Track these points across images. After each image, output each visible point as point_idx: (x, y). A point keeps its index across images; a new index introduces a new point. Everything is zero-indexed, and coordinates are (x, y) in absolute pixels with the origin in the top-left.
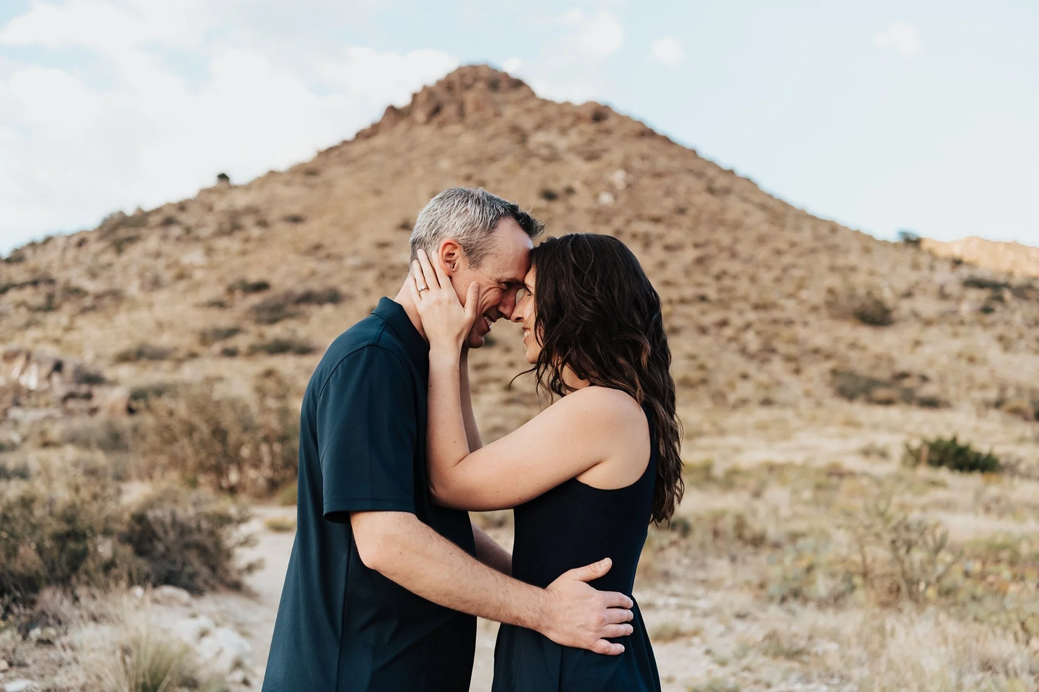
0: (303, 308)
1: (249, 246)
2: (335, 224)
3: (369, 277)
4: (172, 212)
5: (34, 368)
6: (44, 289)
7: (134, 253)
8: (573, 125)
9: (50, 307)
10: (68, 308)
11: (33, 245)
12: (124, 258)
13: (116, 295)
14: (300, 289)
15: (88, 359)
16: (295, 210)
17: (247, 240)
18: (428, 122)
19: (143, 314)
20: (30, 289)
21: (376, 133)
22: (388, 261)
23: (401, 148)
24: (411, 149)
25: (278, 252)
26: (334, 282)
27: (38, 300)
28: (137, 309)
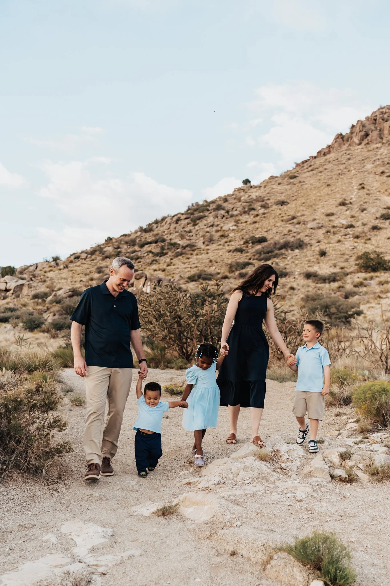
0: (283, 251)
1: (258, 218)
2: (302, 204)
3: (320, 233)
4: (220, 202)
5: (148, 284)
6: (160, 244)
7: (202, 224)
9: (162, 254)
10: (170, 254)
11: (156, 222)
12: (197, 227)
13: (192, 246)
14: (282, 241)
15: (176, 279)
16: (282, 198)
17: (257, 216)
18: (360, 144)
19: (204, 256)
20: (154, 245)
21: (329, 152)
22: (332, 224)
23: (344, 159)
24: (349, 159)
25: (272, 221)
26: (301, 236)
27: (157, 250)
28: (201, 254)
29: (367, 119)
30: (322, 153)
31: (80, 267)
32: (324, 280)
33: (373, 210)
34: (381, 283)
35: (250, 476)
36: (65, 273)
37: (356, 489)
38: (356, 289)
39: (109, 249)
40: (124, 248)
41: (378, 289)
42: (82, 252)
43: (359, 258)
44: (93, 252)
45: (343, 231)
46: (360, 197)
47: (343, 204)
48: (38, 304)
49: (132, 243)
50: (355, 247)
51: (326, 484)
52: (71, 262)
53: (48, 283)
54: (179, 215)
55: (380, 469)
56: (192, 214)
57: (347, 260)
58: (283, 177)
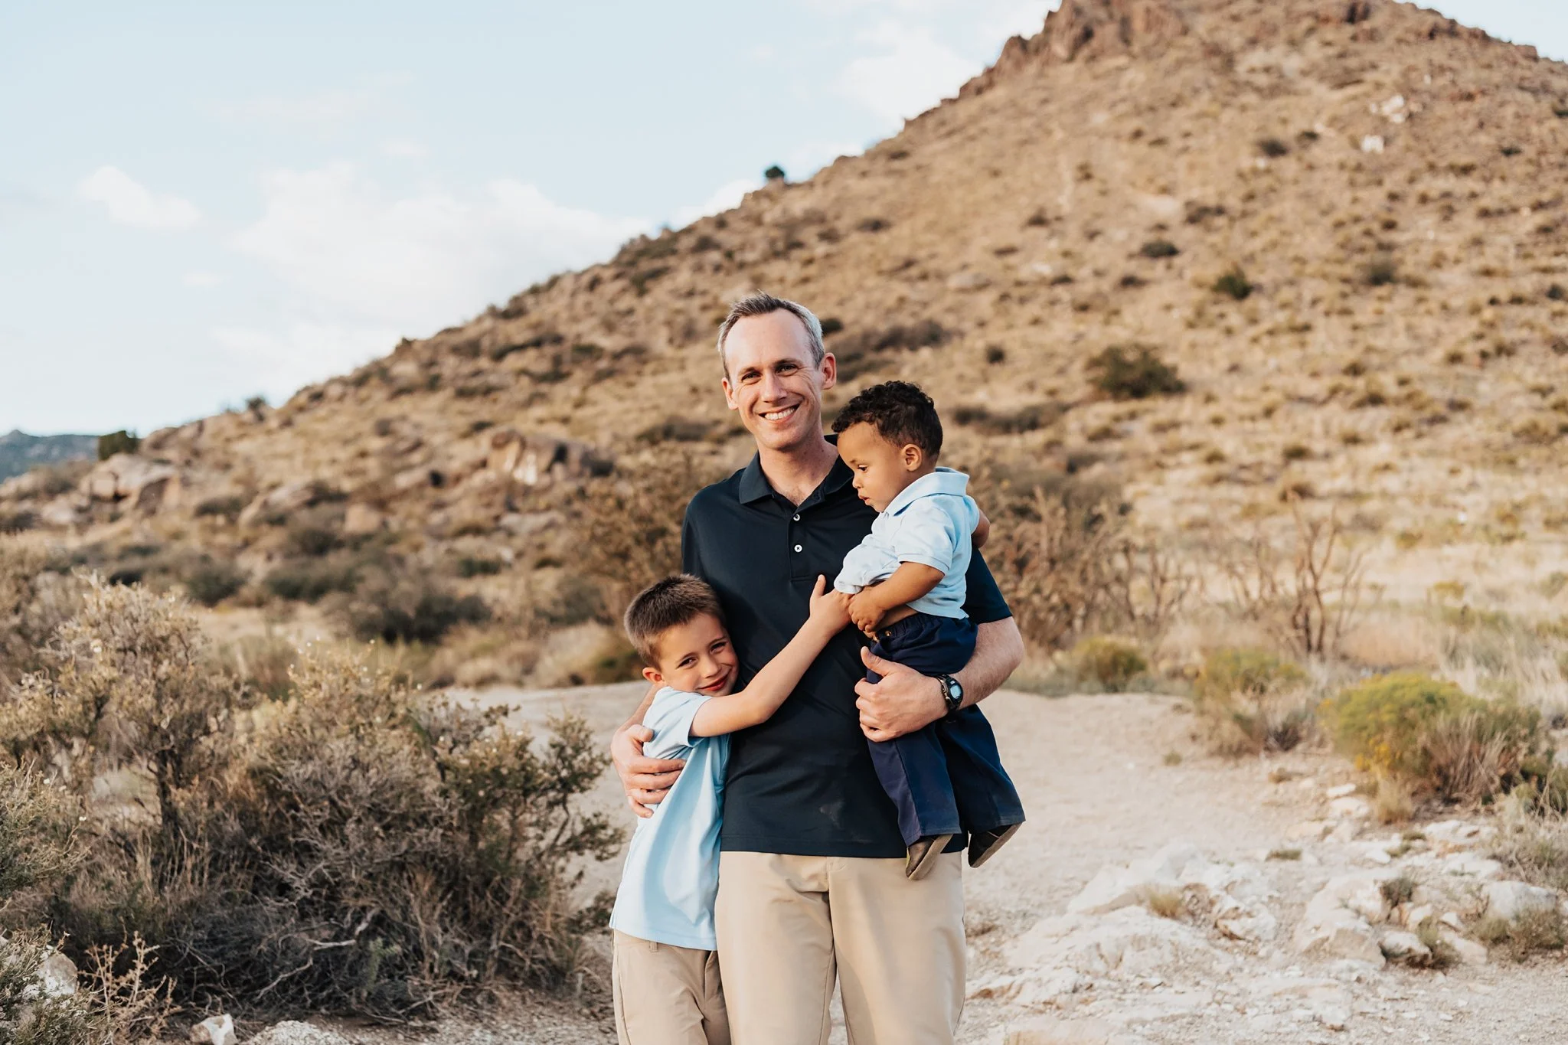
0: (888, 354)
1: (812, 270)
2: (931, 226)
3: (985, 302)
4: (708, 231)
5: (530, 457)
6: (549, 350)
7: (660, 292)
8: (1311, 31)
9: (556, 376)
10: (579, 375)
11: (535, 291)
12: (648, 300)
13: (638, 353)
14: (883, 328)
15: (602, 442)
16: (875, 211)
17: (809, 262)
18: (1071, 59)
19: (673, 377)
20: (532, 353)
21: (991, 84)
22: (1013, 276)
23: (1031, 102)
24: (1045, 101)
25: (851, 276)
26: (934, 312)
27: (542, 366)
28: (665, 371)
30: (973, 89)
31: (325, 422)
32: (1008, 425)
33: (1119, 235)
34: (1160, 428)
35: (1153, 962)
36: (285, 440)
37: (1471, 985)
38: (1094, 448)
39: (407, 370)
40: (450, 366)
41: (1152, 444)
42: (332, 381)
43: (1094, 363)
44: (361, 380)
45: (1045, 293)
46: (1081, 201)
47: (1038, 221)
48: (215, 530)
49: (471, 349)
50: (1080, 336)
51: (1378, 977)
52: (301, 409)
53: (239, 470)
54: (597, 271)
55: (1513, 924)
56: (632, 263)
57: (1061, 371)
58: (871, 155)
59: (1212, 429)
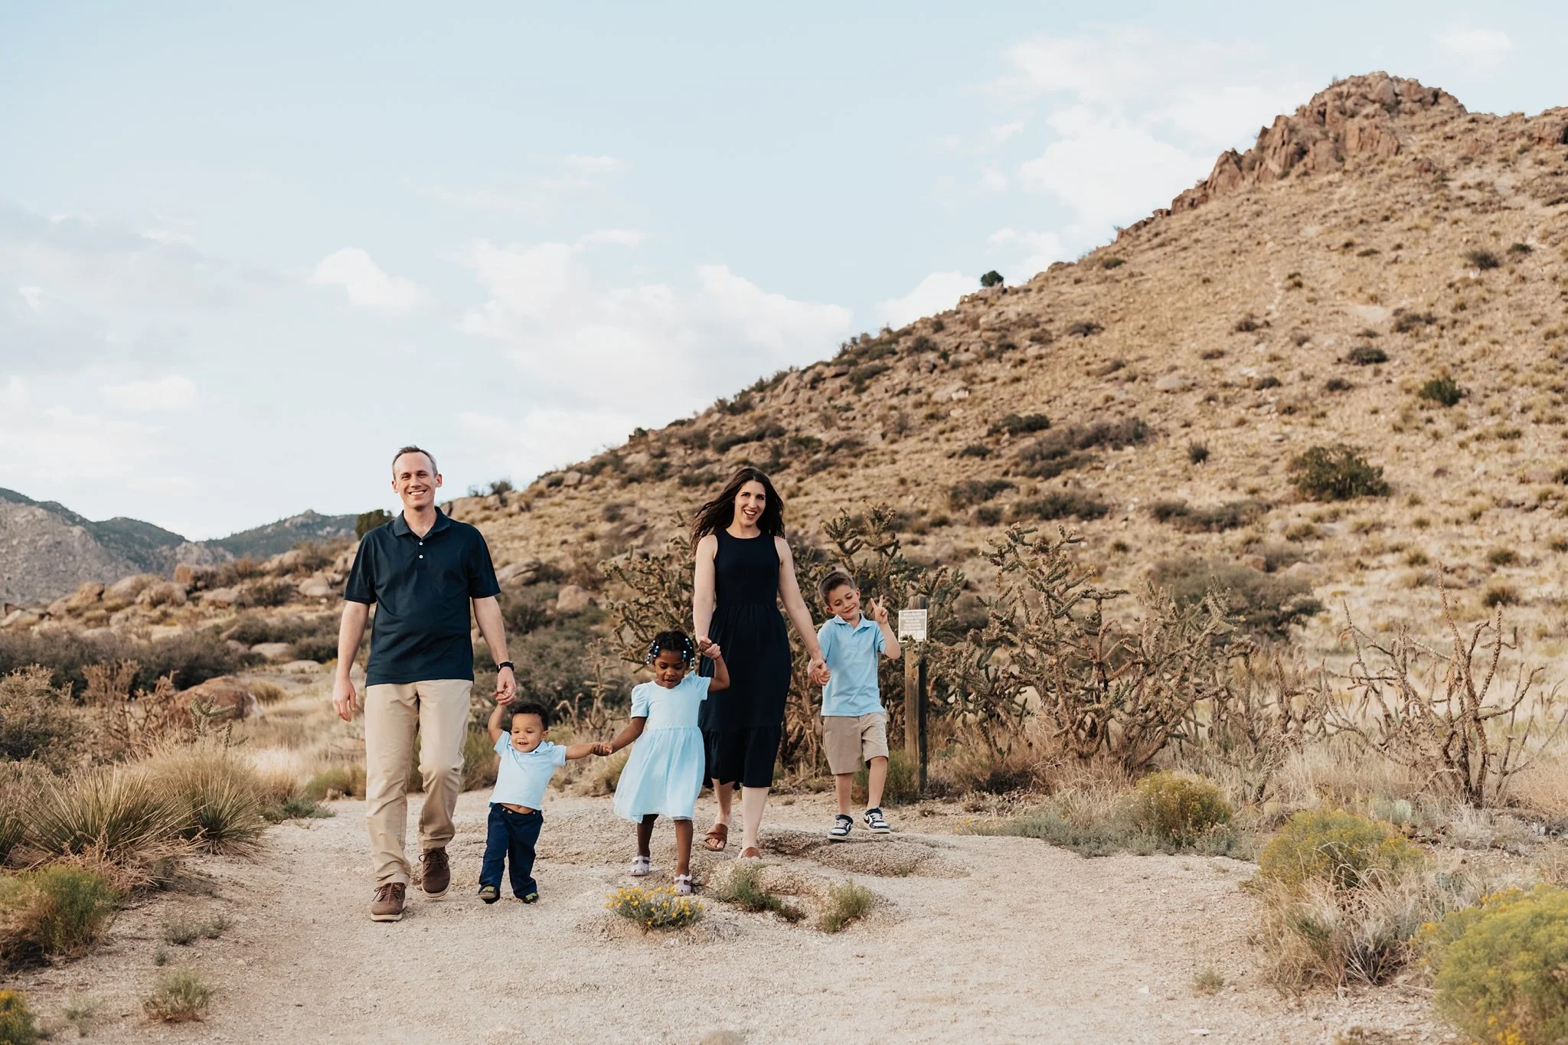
0: (1093, 450)
1: (1023, 370)
2: (1140, 331)
3: (1191, 403)
4: (926, 332)
6: (770, 442)
7: (877, 388)
8: (1524, 150)
9: (775, 467)
10: (796, 466)
11: (761, 387)
12: (865, 397)
13: (853, 446)
14: (1089, 426)
16: (1087, 316)
17: (1021, 362)
18: (1285, 175)
19: (885, 469)
20: (754, 444)
21: (1205, 199)
22: (1222, 378)
23: (1244, 215)
24: (1259, 214)
25: (1061, 376)
26: (1141, 411)
27: (764, 457)
28: (878, 464)
29: (1302, 111)
30: (1187, 202)
31: (561, 507)
32: (1208, 522)
33: (1330, 341)
34: (1362, 530)
36: (523, 523)
38: (1295, 546)
39: (639, 459)
40: (678, 455)
41: (1356, 545)
42: (569, 469)
43: (1298, 463)
44: (597, 468)
45: (1252, 396)
46: (1291, 307)
47: (1247, 326)
49: (699, 441)
50: (1285, 437)
52: (541, 494)
54: (819, 368)
56: (853, 363)
57: (1265, 471)
58: (1086, 263)
59: (1416, 531)
